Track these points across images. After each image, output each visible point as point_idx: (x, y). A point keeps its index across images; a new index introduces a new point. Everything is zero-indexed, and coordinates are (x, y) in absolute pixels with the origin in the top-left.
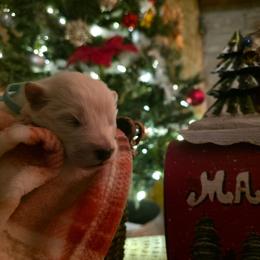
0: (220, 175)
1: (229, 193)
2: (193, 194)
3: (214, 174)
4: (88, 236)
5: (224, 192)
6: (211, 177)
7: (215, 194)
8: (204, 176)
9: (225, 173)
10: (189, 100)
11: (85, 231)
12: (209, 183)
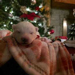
10: (50, 32)
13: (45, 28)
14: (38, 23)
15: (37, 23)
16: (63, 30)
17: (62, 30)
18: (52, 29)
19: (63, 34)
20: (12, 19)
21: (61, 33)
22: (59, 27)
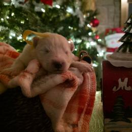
0: (126, 80)
1: (129, 87)
2: (115, 87)
3: (124, 79)
4: (85, 110)
5: (128, 86)
6: (123, 80)
7: (124, 87)
8: (120, 80)
9: (128, 79)
10: (91, 24)
11: (84, 108)
12: (122, 83)
13: (80, 16)
14: (63, 8)
15: (61, 9)
16: (120, 14)
17: (118, 15)
18: (95, 17)
19: (120, 22)
20: (11, 5)
21: (117, 20)
22: (112, 9)
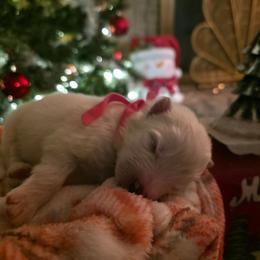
2: (235, 199)
7: (252, 197)
10: (113, 30)
12: (247, 188)
13: (87, 10)
18: (119, 14)
19: (158, 23)
